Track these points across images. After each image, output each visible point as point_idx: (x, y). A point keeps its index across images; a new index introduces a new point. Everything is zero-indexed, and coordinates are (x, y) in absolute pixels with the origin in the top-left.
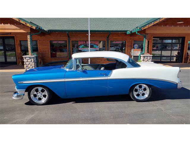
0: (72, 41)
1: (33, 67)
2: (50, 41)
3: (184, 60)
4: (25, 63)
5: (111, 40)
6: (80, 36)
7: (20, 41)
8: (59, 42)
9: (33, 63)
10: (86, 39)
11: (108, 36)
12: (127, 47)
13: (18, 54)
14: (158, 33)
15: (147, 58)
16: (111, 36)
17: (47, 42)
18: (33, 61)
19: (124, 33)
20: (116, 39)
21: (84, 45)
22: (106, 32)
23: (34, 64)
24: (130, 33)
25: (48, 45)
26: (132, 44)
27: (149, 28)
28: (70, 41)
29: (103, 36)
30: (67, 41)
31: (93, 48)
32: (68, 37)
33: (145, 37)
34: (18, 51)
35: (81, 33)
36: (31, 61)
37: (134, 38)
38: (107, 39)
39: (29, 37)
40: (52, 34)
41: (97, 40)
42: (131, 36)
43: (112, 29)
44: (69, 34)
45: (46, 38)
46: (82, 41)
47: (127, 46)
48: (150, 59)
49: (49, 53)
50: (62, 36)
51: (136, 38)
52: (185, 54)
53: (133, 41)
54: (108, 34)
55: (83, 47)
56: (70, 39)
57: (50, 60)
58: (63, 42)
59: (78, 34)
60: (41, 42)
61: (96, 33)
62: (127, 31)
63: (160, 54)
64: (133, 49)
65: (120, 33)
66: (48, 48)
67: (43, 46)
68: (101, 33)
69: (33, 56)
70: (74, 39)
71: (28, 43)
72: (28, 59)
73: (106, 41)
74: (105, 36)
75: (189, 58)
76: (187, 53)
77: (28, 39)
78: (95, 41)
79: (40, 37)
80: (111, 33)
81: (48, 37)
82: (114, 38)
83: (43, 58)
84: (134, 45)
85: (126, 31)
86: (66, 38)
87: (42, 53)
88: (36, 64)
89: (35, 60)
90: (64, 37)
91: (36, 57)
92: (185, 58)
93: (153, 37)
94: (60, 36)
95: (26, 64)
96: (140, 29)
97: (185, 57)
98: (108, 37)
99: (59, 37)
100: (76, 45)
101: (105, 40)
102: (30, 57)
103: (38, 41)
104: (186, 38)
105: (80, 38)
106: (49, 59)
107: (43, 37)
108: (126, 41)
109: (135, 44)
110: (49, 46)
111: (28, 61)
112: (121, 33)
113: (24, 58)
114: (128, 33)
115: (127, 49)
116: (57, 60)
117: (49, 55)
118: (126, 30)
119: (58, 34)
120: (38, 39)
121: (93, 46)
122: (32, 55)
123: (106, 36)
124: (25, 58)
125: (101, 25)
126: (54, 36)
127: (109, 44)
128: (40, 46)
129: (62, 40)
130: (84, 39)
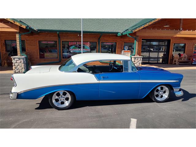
0: (62, 41)
1: (22, 69)
2: (39, 41)
3: (170, 61)
4: (13, 64)
5: (102, 41)
6: (70, 36)
7: (5, 40)
8: (49, 42)
9: (23, 64)
10: (77, 39)
11: (99, 37)
12: (118, 49)
13: (2, 54)
14: (147, 35)
15: (138, 60)
16: (102, 37)
17: (36, 42)
18: (22, 62)
19: (115, 35)
20: (107, 40)
21: (75, 46)
22: (98, 34)
23: (24, 66)
24: (121, 35)
26: (122, 46)
27: (139, 31)
28: (60, 42)
29: (94, 38)
30: (57, 41)
31: (84, 49)
32: (58, 37)
33: (136, 39)
34: (3, 52)
35: (72, 33)
36: (21, 62)
37: (125, 39)
38: (98, 40)
39: (17, 36)
40: (41, 34)
41: (88, 41)
42: (121, 38)
43: (103, 31)
44: (60, 34)
45: (35, 38)
47: (118, 47)
48: (141, 60)
49: (38, 54)
50: (52, 36)
51: (126, 40)
52: (171, 56)
53: (123, 43)
54: (100, 36)
55: (74, 48)
56: (60, 40)
57: (39, 61)
58: (53, 43)
59: (69, 34)
60: (28, 42)
61: (87, 34)
62: (119, 32)
63: (149, 55)
64: (123, 51)
65: (111, 34)
66: (37, 48)
67: (31, 47)
68: (93, 34)
69: (23, 57)
70: (65, 39)
71: (17, 43)
72: (18, 59)
73: (97, 43)
74: (96, 37)
75: (174, 59)
76: (172, 55)
77: (17, 39)
78: (86, 42)
79: (27, 37)
80: (103, 34)
82: (105, 39)
83: (31, 59)
84: (124, 47)
85: (117, 33)
86: (56, 39)
87: (31, 54)
88: (26, 65)
89: (25, 60)
90: (54, 37)
91: (26, 58)
92: (170, 60)
93: (141, 39)
94: (50, 36)
95: (15, 65)
96: (131, 31)
97: (170, 58)
98: (99, 39)
99: (48, 37)
100: (66, 46)
101: (95, 41)
102: (19, 58)
103: (26, 40)
104: (171, 41)
105: (71, 39)
106: (37, 60)
108: (116, 43)
109: (126, 46)
110: (37, 46)
111: (17, 62)
112: (113, 34)
113: (12, 59)
114: (119, 34)
115: (117, 50)
116: (46, 61)
117: (38, 56)
118: (117, 31)
119: (47, 34)
120: (26, 39)
121: (84, 47)
122: (21, 56)
123: (98, 38)
124: (14, 58)
125: (92, 26)
127: (100, 45)
128: (27, 47)
129: (52, 40)
130: (75, 39)
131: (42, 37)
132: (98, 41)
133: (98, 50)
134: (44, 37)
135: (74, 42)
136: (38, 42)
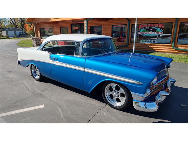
0: (132, 25)
2: (112, 25)
5: (181, 21)
7: (91, 26)
8: (120, 26)
10: (148, 21)
17: (110, 27)
21: (145, 29)
25: (109, 29)
28: (130, 25)
30: (127, 25)
31: (155, 32)
39: (85, 22)
40: (114, 19)
41: (162, 22)
46: (143, 24)
50: (123, 20)
55: (144, 31)
56: (130, 23)
58: (124, 26)
60: (104, 27)
66: (110, 33)
67: (106, 31)
70: (134, 22)
73: (174, 23)
78: (158, 23)
79: (104, 22)
81: (110, 22)
90: (125, 21)
99: (120, 21)
101: (172, 21)
105: (141, 21)
107: (107, 22)
119: (119, 19)
120: (103, 24)
121: (156, 29)
126: (115, 21)
127: (177, 27)
128: (104, 31)
129: (122, 24)
130: (146, 21)
131: (115, 22)
132: (175, 21)
133: (174, 33)
134: (116, 21)
135: (144, 25)
136: (111, 27)
